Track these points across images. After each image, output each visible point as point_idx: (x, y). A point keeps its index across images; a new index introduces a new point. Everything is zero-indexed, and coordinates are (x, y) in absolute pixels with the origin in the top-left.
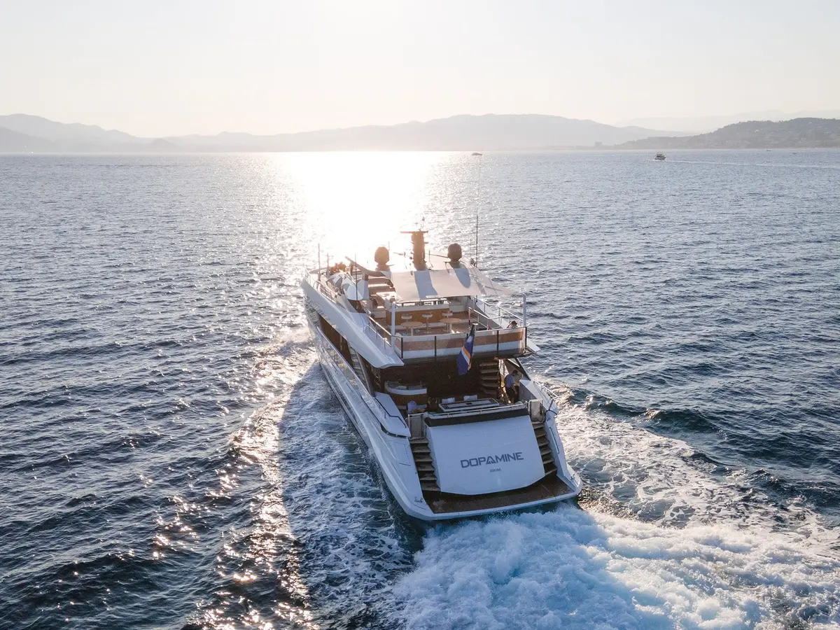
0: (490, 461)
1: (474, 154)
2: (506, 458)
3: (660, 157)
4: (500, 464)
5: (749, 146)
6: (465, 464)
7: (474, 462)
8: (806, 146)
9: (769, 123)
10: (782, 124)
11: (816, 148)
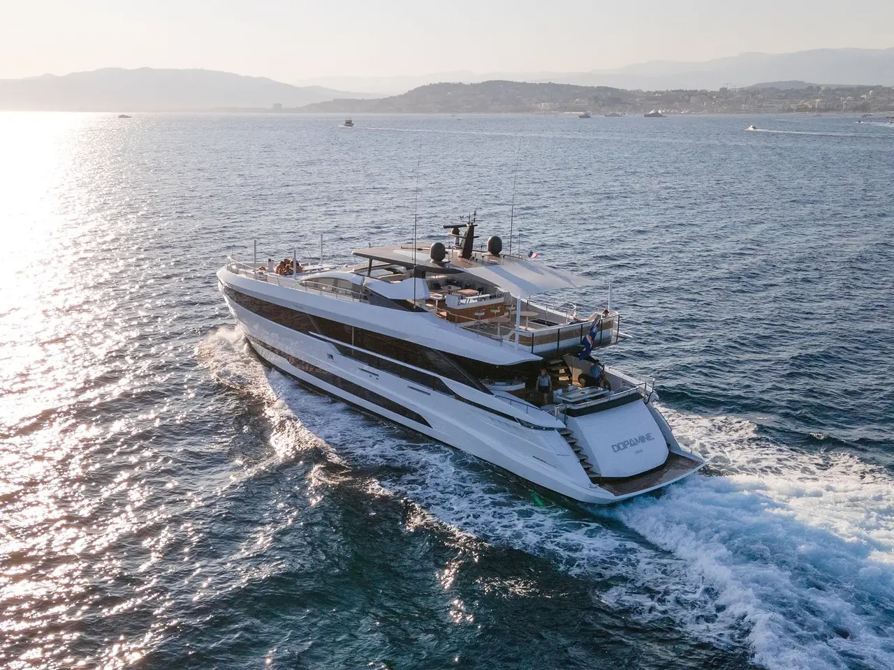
0: (633, 443)
1: (121, 117)
2: (642, 439)
3: (349, 123)
4: (641, 446)
5: (441, 111)
6: (616, 448)
7: (621, 446)
8: (500, 112)
9: (460, 85)
10: (474, 87)
11: (509, 114)
